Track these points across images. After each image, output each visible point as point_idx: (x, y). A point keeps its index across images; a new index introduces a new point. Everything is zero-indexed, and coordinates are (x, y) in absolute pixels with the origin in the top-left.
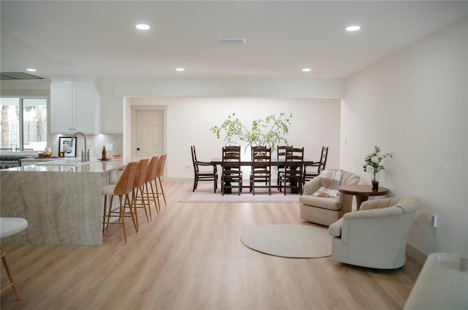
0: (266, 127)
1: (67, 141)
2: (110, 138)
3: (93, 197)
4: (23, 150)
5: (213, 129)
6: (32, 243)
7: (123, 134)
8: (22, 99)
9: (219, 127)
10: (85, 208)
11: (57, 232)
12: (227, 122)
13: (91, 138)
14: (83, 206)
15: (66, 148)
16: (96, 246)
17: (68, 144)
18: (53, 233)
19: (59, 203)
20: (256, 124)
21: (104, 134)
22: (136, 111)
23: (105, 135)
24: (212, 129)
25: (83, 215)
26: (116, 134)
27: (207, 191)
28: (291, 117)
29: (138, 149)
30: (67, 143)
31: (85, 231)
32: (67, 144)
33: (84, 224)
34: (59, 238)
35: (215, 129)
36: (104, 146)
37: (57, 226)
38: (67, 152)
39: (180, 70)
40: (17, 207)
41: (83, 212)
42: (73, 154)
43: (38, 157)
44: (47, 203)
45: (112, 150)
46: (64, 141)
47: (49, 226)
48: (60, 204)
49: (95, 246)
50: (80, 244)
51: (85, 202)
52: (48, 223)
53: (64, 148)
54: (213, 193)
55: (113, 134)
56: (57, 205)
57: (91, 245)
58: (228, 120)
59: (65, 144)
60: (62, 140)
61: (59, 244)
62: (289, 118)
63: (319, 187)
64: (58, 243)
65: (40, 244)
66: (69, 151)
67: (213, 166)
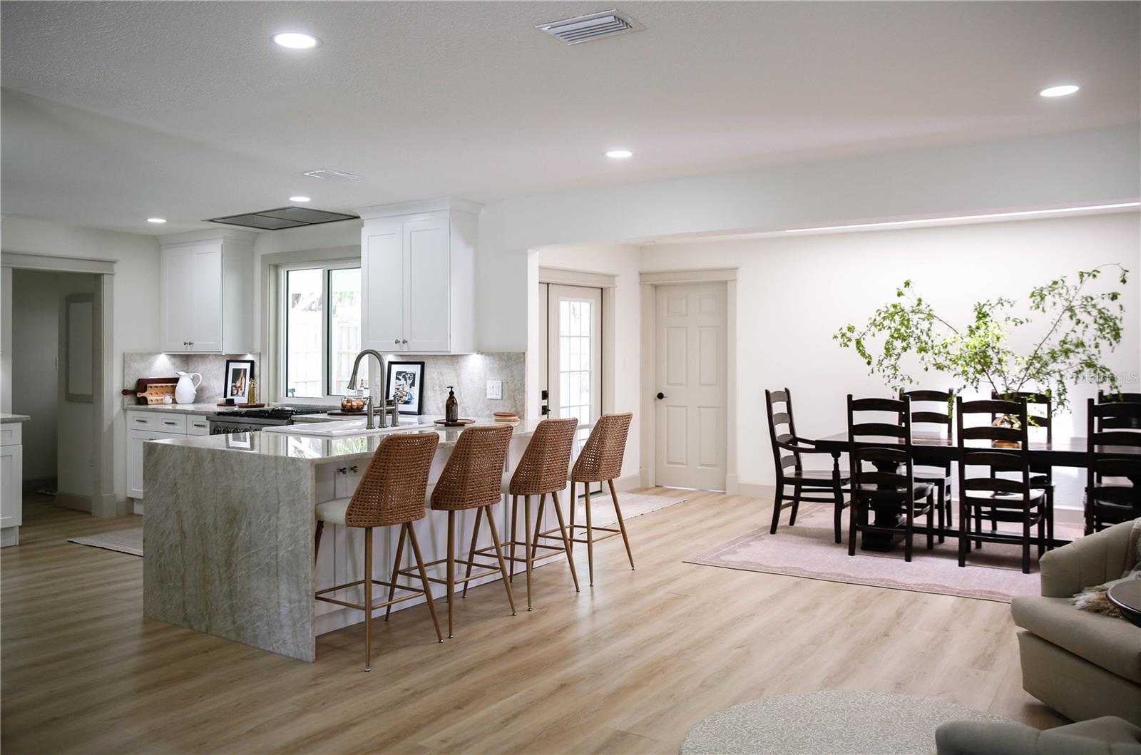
0: (1022, 323)
1: (403, 372)
2: (495, 365)
3: (295, 526)
4: (328, 394)
5: (843, 335)
6: (191, 627)
7: (524, 353)
8: (329, 271)
9: (861, 327)
10: (281, 553)
11: (231, 606)
12: (892, 310)
13: (453, 365)
14: (277, 547)
15: (401, 389)
16: (299, 661)
17: (406, 380)
18: (225, 609)
19: (235, 533)
20: (985, 315)
21: (482, 353)
22: (656, 287)
23: (483, 356)
24: (839, 336)
25: (277, 571)
26: (509, 353)
27: (816, 537)
28: (1124, 281)
29: (660, 396)
30: (404, 377)
31: (279, 614)
32: (403, 381)
33: (279, 596)
34: (234, 622)
35: (849, 334)
36: (452, 388)
37: (231, 591)
38: (403, 399)
39: (619, 154)
40: (170, 533)
41: (277, 563)
42: (414, 407)
43: (339, 411)
44: (216, 529)
45: (500, 397)
46: (399, 373)
47: (219, 590)
48: (236, 536)
49: (297, 659)
50: (270, 649)
51: (280, 536)
52: (217, 583)
53: (398, 389)
54: (831, 545)
55: (503, 353)
56: (232, 536)
57: (291, 658)
58: (895, 303)
59: (400, 380)
60: (395, 368)
61: (233, 639)
62: (1118, 287)
63: (1124, 570)
64: (233, 636)
65: (204, 633)
66: (406, 399)
67: (830, 454)
